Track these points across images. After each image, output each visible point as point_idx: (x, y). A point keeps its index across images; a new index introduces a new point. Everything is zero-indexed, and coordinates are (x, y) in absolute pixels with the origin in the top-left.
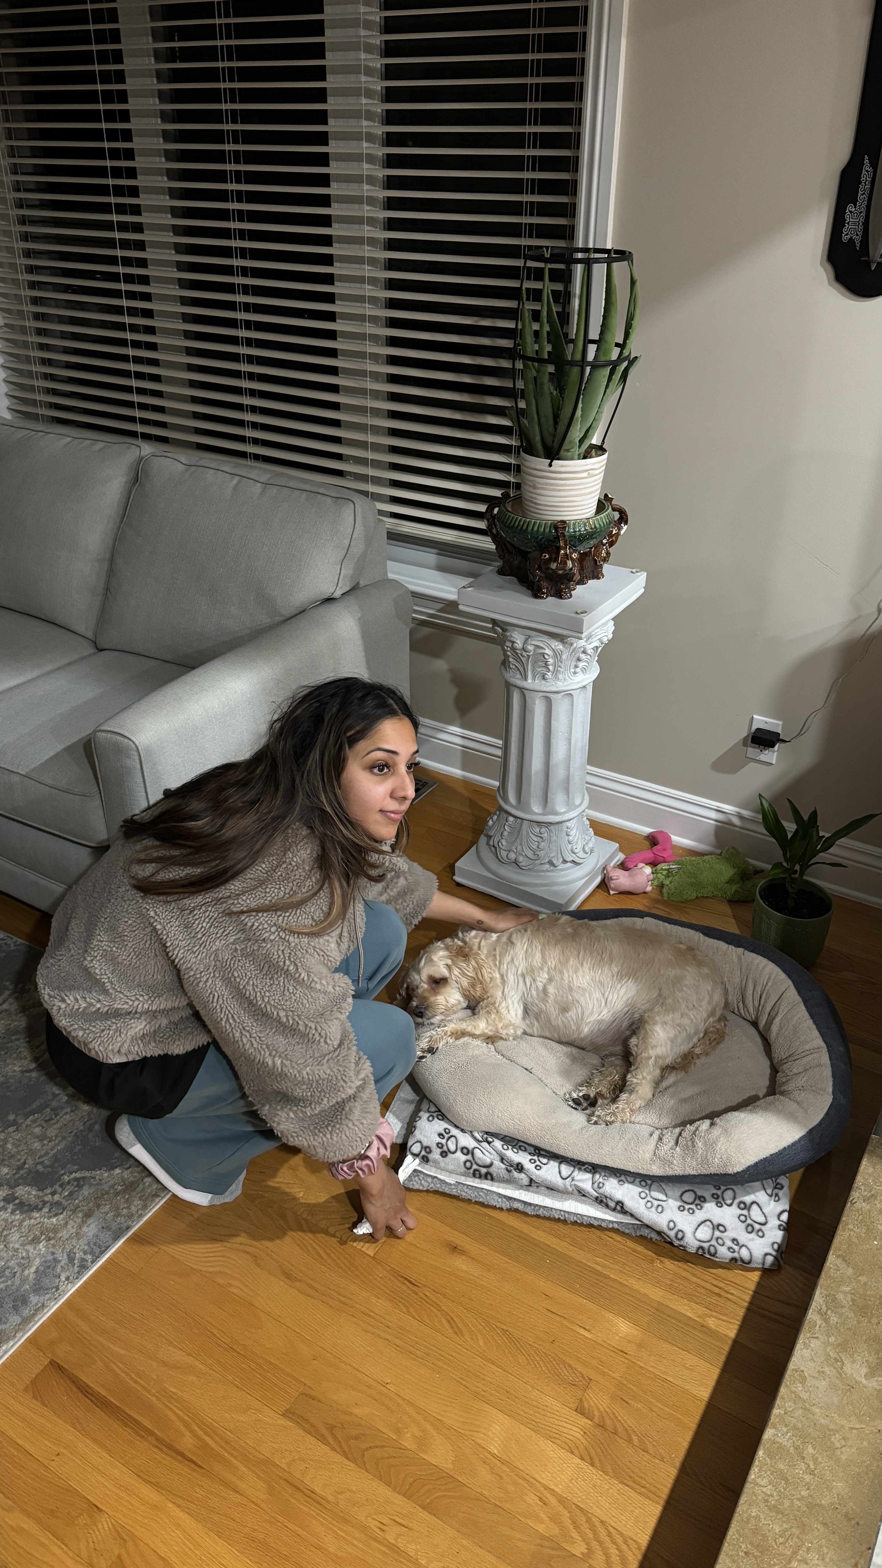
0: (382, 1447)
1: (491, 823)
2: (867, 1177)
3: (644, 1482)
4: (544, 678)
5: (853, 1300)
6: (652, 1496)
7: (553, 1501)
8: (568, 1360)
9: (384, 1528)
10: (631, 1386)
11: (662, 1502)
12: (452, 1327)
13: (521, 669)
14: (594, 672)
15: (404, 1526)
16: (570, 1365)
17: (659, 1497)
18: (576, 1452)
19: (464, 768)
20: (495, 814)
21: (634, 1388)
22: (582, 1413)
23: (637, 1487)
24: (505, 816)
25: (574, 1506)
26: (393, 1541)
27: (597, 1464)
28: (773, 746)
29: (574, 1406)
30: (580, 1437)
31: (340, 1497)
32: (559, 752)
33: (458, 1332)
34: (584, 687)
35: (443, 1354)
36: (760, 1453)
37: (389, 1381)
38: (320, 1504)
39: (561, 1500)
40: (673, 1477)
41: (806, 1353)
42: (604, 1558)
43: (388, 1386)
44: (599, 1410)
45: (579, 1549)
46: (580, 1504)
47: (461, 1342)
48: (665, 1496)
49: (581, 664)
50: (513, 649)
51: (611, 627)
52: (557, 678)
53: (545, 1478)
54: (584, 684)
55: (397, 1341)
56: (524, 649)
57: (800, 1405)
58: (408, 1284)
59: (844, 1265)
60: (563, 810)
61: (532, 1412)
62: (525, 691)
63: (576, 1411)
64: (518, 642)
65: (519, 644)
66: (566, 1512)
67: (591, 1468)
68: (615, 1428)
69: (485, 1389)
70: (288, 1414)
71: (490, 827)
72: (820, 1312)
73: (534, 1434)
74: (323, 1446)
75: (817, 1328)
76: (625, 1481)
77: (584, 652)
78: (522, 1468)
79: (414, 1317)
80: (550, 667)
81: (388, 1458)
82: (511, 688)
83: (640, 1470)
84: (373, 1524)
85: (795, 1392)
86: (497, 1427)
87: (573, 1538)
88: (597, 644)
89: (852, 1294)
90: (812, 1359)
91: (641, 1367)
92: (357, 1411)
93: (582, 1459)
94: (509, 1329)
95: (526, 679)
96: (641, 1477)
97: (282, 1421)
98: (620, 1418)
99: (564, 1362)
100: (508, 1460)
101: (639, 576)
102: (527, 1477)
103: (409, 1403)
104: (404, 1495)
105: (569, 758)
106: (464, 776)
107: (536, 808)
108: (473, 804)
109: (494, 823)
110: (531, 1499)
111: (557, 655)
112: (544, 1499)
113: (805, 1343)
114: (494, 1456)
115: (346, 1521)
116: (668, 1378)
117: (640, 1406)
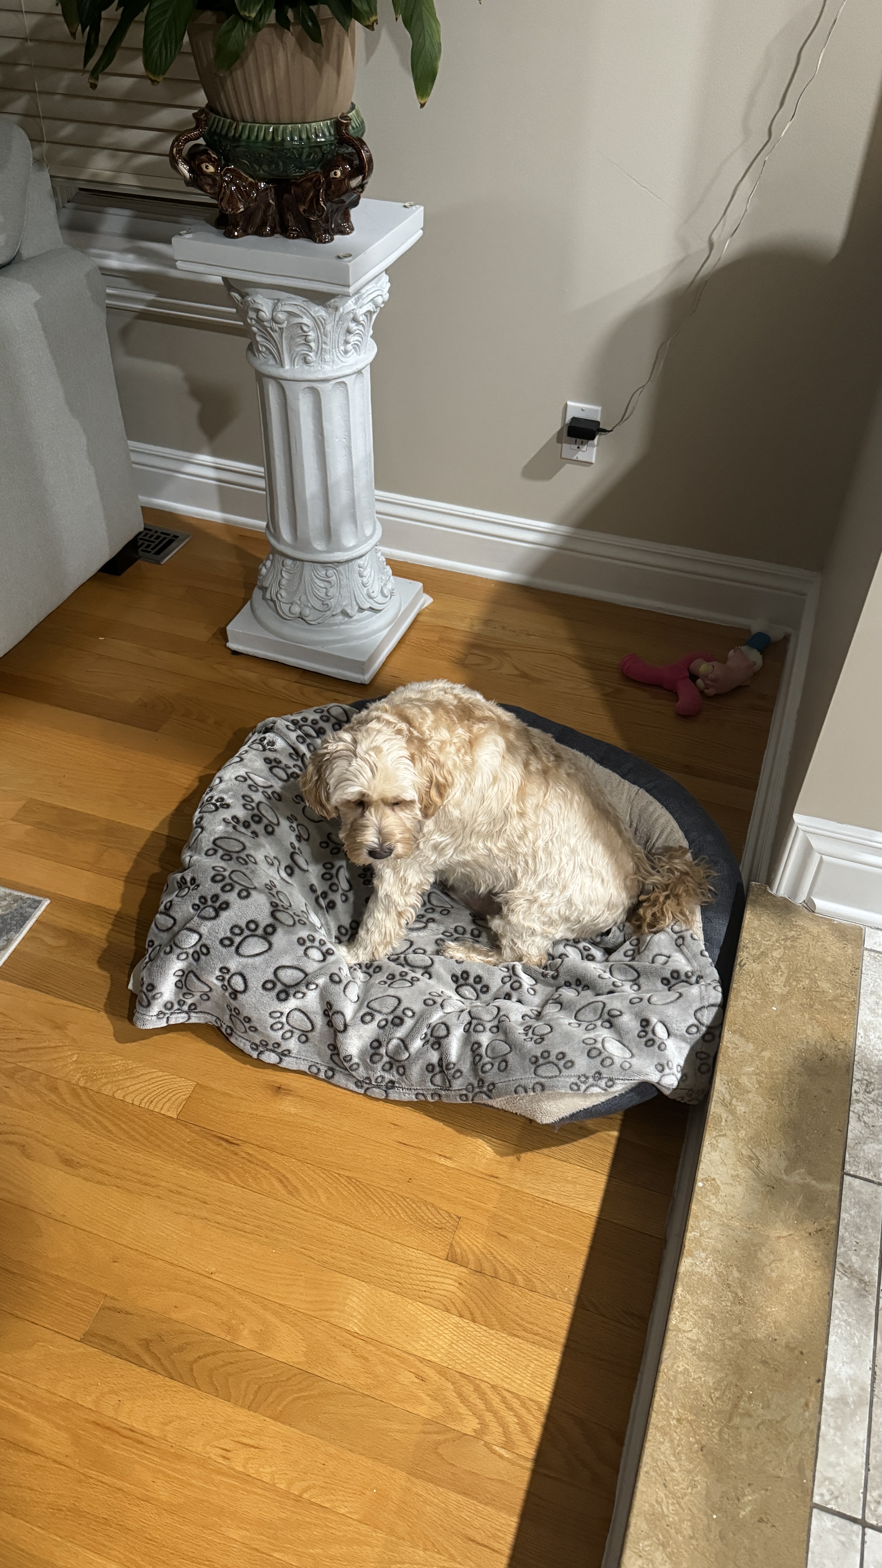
0: (214, 1354)
1: (264, 571)
2: (753, 931)
3: (536, 1328)
4: (306, 362)
5: (759, 1082)
6: (546, 1342)
7: (431, 1373)
8: (430, 1199)
9: (229, 1455)
10: (508, 1216)
11: (560, 1348)
12: (286, 1187)
13: (274, 351)
14: (370, 351)
15: (252, 1447)
16: (433, 1206)
17: (555, 1341)
18: (453, 1309)
19: (223, 510)
20: (268, 559)
21: (512, 1218)
22: (454, 1261)
23: (530, 1335)
24: (281, 559)
25: (457, 1375)
26: (241, 1469)
27: (480, 1319)
28: (593, 439)
29: (443, 1254)
30: (455, 1290)
31: (167, 1428)
32: (338, 468)
33: (293, 1191)
34: (359, 372)
35: (276, 1222)
36: (679, 1290)
37: (214, 1269)
38: (142, 1443)
39: (443, 1371)
40: (569, 1315)
41: (715, 1156)
42: (500, 1430)
43: (213, 1276)
44: (473, 1253)
45: (470, 1425)
46: (464, 1371)
47: (298, 1203)
48: (562, 1340)
49: (353, 339)
50: (259, 321)
51: (384, 283)
52: (323, 360)
53: (419, 1348)
54: (359, 366)
55: (219, 1218)
56: (273, 319)
57: (717, 1222)
58: (224, 1144)
59: (743, 1040)
60: (351, 545)
61: (394, 1272)
62: (282, 382)
63: (447, 1259)
64: (264, 309)
65: (266, 314)
66: (449, 1385)
67: (472, 1324)
68: (495, 1270)
69: (334, 1254)
70: (87, 1338)
71: (265, 577)
72: (724, 1103)
73: (399, 1297)
74: (139, 1369)
75: (723, 1123)
76: (514, 1332)
77: (355, 320)
78: (390, 1342)
79: (236, 1184)
80: (312, 344)
81: (223, 1366)
82: (265, 380)
83: (530, 1314)
84: (214, 1453)
85: (708, 1207)
86: (355, 1299)
87: (460, 1414)
88: (370, 307)
89: (758, 1074)
90: (723, 1163)
91: (517, 1191)
92: (174, 1316)
93: (461, 1316)
94: (356, 1175)
95: (282, 365)
96: (532, 1323)
97: (83, 1348)
98: (499, 1258)
99: (426, 1203)
100: (372, 1336)
101: (414, 212)
102: (398, 1352)
103: (243, 1292)
104: (249, 1408)
105: (351, 473)
106: (225, 520)
107: (319, 545)
108: (240, 553)
109: (268, 570)
110: (406, 1378)
111: (318, 324)
112: (422, 1374)
113: (711, 1144)
114: (355, 1335)
115: (180, 1458)
116: (550, 1198)
117: (520, 1237)
